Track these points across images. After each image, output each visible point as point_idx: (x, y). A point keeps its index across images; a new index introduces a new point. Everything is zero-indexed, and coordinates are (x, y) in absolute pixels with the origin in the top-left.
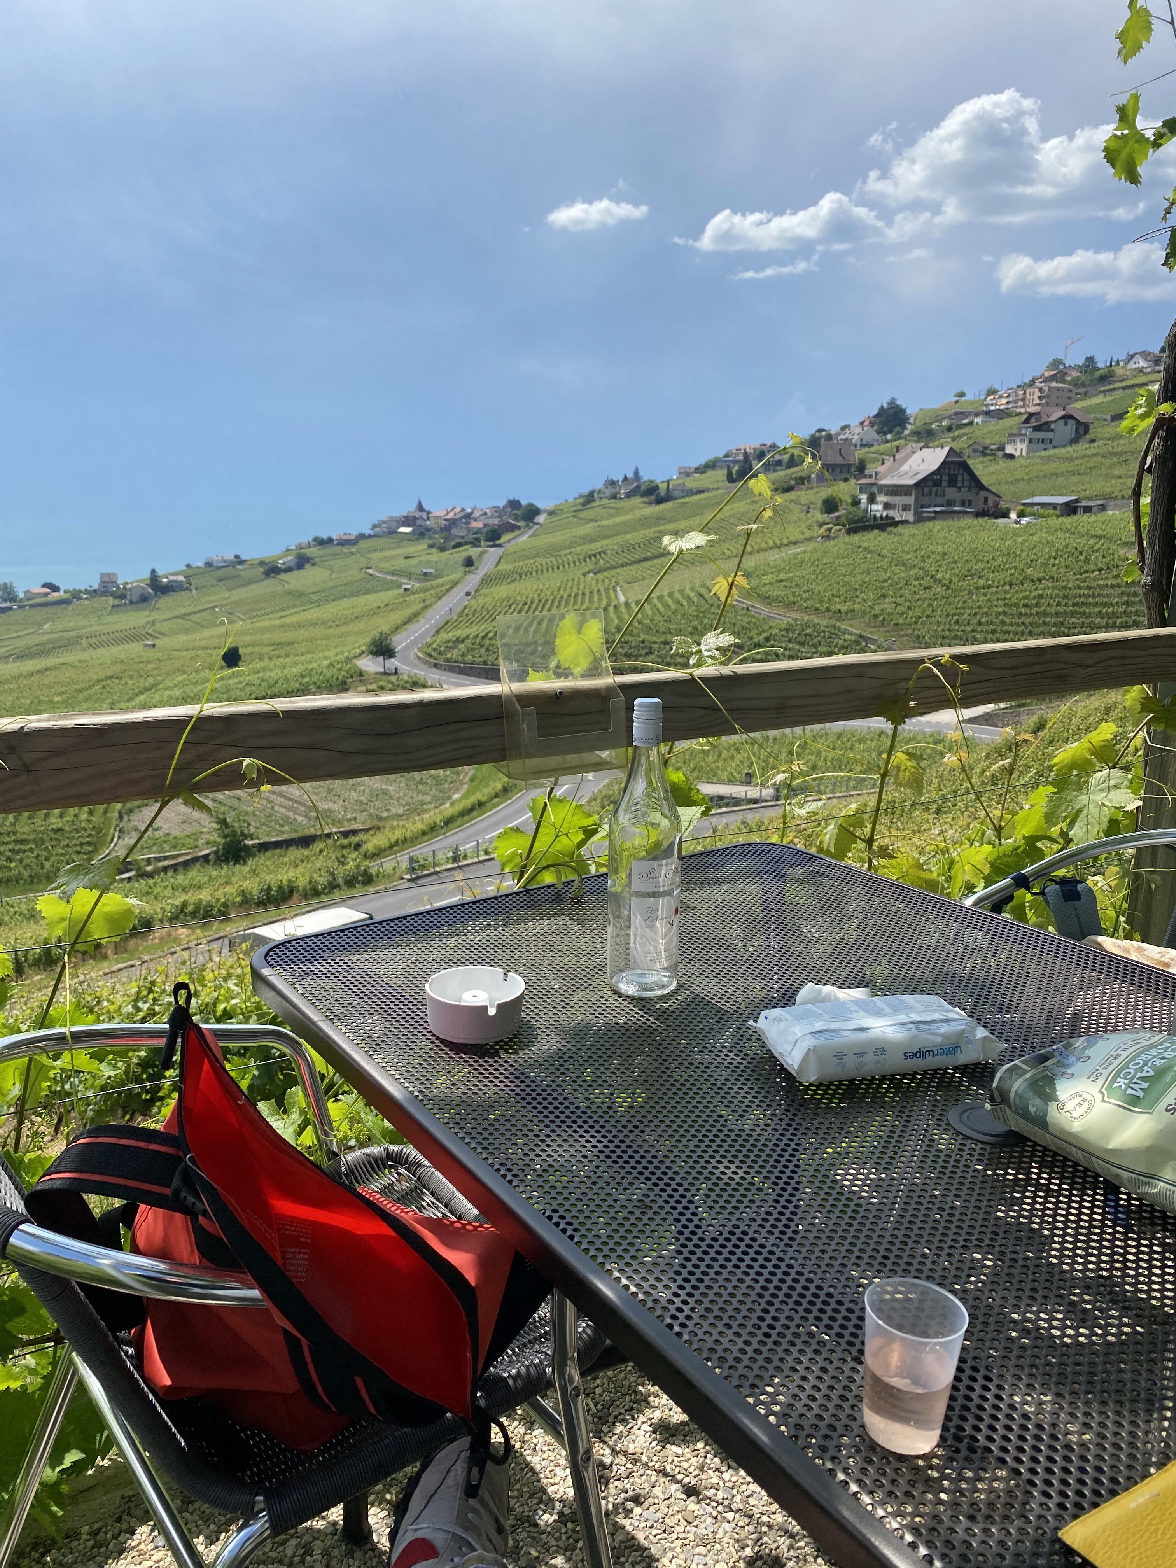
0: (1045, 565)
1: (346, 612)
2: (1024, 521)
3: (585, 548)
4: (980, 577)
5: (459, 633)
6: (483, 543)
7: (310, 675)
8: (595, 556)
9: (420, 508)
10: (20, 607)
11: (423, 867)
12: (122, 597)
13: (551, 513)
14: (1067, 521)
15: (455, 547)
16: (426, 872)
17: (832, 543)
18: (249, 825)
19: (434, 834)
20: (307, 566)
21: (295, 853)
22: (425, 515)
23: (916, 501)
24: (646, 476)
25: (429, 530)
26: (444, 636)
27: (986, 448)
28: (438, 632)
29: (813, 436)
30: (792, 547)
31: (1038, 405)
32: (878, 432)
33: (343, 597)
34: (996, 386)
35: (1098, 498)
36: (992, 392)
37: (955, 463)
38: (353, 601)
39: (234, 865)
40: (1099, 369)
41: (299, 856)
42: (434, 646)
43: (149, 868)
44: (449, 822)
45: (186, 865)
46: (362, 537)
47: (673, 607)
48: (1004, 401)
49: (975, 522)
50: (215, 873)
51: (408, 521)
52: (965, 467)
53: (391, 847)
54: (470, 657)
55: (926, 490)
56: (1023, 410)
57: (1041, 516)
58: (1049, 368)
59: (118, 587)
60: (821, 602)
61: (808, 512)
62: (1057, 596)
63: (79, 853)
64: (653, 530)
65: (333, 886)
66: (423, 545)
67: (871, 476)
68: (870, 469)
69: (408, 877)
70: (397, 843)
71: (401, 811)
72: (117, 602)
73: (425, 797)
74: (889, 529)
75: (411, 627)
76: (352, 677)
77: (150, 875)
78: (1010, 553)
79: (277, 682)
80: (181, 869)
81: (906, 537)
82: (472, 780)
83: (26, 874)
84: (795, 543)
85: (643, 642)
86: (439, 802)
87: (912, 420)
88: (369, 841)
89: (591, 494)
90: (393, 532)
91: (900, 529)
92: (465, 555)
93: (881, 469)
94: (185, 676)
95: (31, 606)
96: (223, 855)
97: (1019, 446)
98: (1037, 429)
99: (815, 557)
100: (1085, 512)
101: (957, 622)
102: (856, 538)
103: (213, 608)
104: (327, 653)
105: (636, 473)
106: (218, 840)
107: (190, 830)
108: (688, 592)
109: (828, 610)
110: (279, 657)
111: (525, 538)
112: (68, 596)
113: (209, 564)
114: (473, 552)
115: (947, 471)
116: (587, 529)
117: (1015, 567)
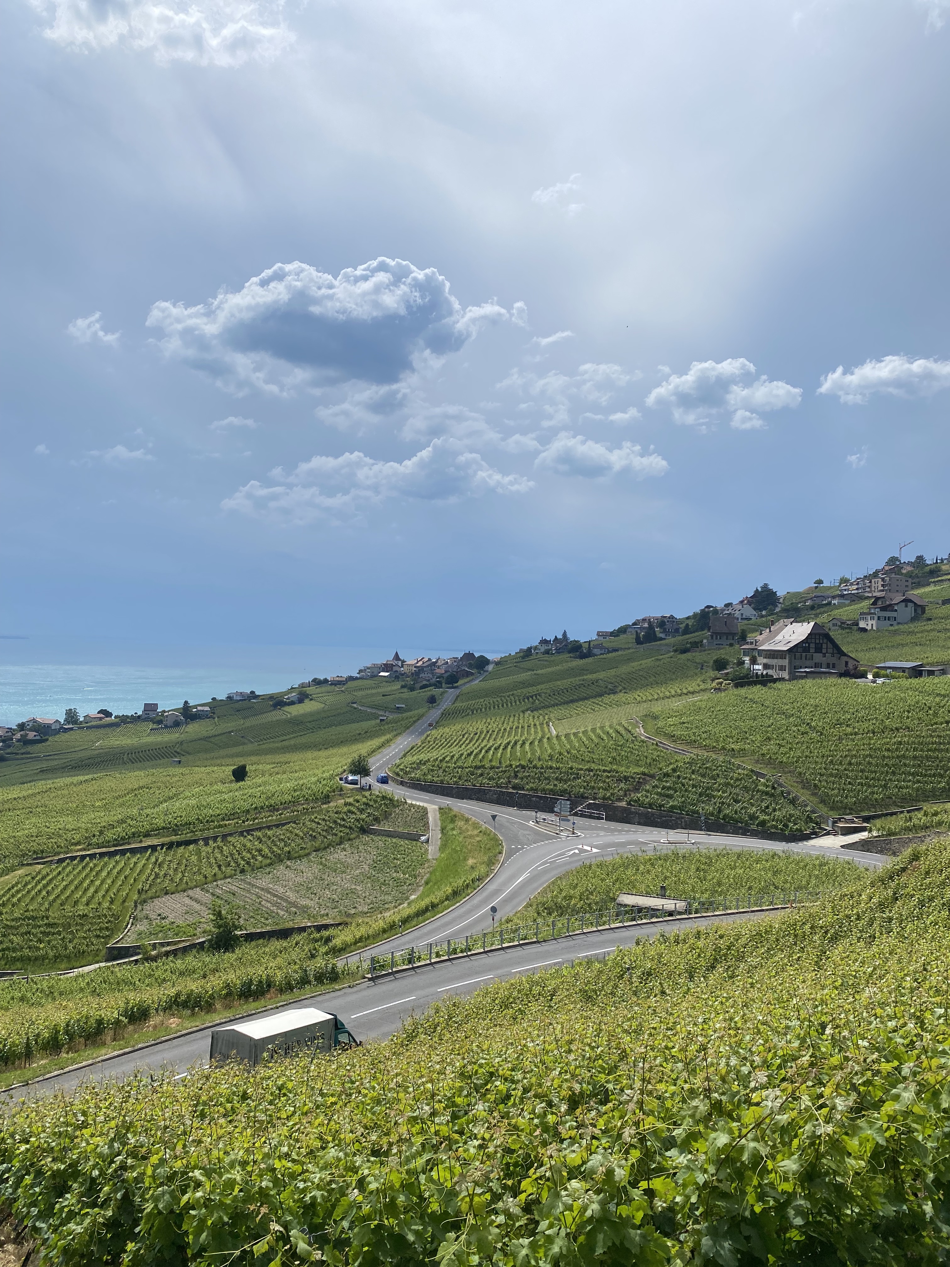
0: (901, 717)
1: (334, 737)
2: (880, 681)
3: (525, 691)
4: (847, 726)
5: (423, 757)
6: (444, 685)
7: (301, 790)
8: (532, 697)
9: (397, 657)
10: (79, 728)
11: (382, 967)
12: (160, 722)
13: (498, 663)
14: (915, 681)
15: (422, 688)
16: (384, 972)
17: (723, 694)
18: (240, 917)
19: (393, 932)
20: (306, 701)
21: (276, 944)
22: (400, 663)
23: (790, 663)
24: (571, 637)
25: (403, 675)
26: (410, 759)
27: (842, 623)
28: (405, 755)
29: (702, 611)
30: (691, 696)
31: (882, 591)
32: (755, 609)
33: (331, 726)
34: (848, 576)
35: (938, 664)
36: (844, 581)
37: (820, 634)
38: (339, 728)
39: (224, 952)
40: (928, 565)
41: (278, 947)
42: (401, 767)
43: (154, 953)
44: (405, 921)
45: (185, 950)
46: (351, 678)
47: (596, 740)
48: (855, 587)
49: (839, 681)
50: (208, 959)
51: (387, 667)
52: (827, 636)
53: (356, 943)
54: (430, 777)
55: (798, 655)
56: (870, 595)
57: (893, 677)
58: (888, 564)
59: (157, 715)
60: (717, 741)
61: (702, 669)
62: (914, 743)
63: (98, 936)
64: (577, 679)
65: (304, 981)
66: (397, 686)
67: (752, 643)
68: (750, 637)
69: (369, 976)
70: (361, 939)
71: (366, 910)
72: (155, 726)
73: (386, 897)
74: (769, 685)
75: (385, 751)
76: (334, 791)
77: (154, 959)
78: (869, 707)
79: (273, 796)
80: (180, 955)
81: (784, 692)
82: (427, 883)
83: (51, 954)
84: (693, 693)
85: (571, 768)
86: (399, 901)
87: (781, 600)
88: (338, 936)
89: (529, 649)
90: (374, 676)
91: (778, 685)
92: (429, 693)
93: (760, 638)
94: (201, 788)
95: (88, 728)
96: (216, 943)
97: (870, 622)
98: (883, 609)
99: (710, 704)
100: (929, 675)
101: (831, 761)
102: (743, 691)
103: (230, 732)
104: (316, 771)
105: (565, 634)
106: (214, 930)
107: (191, 919)
108: (607, 729)
109: (723, 748)
110: (277, 773)
111: (477, 682)
112: (117, 720)
113: (230, 698)
114: (436, 691)
115: (813, 641)
116: (524, 676)
117: (876, 718)
